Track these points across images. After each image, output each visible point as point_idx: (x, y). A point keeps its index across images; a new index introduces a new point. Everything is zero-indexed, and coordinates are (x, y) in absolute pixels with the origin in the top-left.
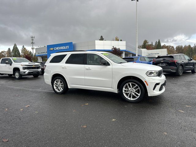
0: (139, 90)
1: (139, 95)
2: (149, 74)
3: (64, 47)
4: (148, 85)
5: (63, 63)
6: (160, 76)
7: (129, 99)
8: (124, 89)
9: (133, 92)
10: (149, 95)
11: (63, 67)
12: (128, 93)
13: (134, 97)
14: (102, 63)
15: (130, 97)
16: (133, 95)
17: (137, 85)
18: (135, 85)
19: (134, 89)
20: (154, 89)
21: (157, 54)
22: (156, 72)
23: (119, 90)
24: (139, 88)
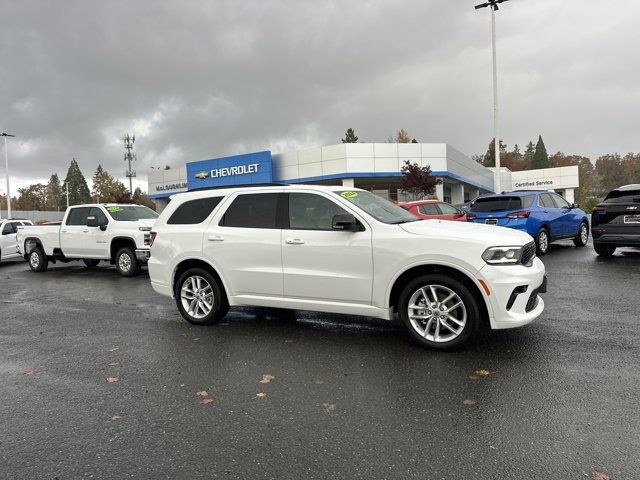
0: (459, 309)
1: (462, 324)
2: (494, 258)
3: (243, 168)
4: (488, 293)
5: (211, 226)
6: (529, 264)
7: (429, 338)
8: (412, 306)
9: (443, 317)
10: (494, 325)
11: (213, 237)
12: (427, 320)
13: (444, 332)
14: (339, 224)
15: (432, 331)
16: (441, 324)
17: (453, 294)
18: (448, 294)
19: (445, 307)
20: (509, 306)
21: (547, 183)
22: (515, 250)
23: (395, 311)
24: (461, 302)
